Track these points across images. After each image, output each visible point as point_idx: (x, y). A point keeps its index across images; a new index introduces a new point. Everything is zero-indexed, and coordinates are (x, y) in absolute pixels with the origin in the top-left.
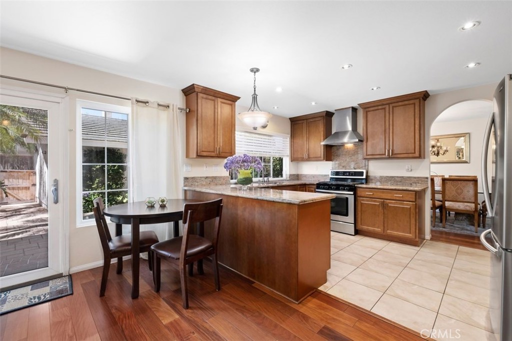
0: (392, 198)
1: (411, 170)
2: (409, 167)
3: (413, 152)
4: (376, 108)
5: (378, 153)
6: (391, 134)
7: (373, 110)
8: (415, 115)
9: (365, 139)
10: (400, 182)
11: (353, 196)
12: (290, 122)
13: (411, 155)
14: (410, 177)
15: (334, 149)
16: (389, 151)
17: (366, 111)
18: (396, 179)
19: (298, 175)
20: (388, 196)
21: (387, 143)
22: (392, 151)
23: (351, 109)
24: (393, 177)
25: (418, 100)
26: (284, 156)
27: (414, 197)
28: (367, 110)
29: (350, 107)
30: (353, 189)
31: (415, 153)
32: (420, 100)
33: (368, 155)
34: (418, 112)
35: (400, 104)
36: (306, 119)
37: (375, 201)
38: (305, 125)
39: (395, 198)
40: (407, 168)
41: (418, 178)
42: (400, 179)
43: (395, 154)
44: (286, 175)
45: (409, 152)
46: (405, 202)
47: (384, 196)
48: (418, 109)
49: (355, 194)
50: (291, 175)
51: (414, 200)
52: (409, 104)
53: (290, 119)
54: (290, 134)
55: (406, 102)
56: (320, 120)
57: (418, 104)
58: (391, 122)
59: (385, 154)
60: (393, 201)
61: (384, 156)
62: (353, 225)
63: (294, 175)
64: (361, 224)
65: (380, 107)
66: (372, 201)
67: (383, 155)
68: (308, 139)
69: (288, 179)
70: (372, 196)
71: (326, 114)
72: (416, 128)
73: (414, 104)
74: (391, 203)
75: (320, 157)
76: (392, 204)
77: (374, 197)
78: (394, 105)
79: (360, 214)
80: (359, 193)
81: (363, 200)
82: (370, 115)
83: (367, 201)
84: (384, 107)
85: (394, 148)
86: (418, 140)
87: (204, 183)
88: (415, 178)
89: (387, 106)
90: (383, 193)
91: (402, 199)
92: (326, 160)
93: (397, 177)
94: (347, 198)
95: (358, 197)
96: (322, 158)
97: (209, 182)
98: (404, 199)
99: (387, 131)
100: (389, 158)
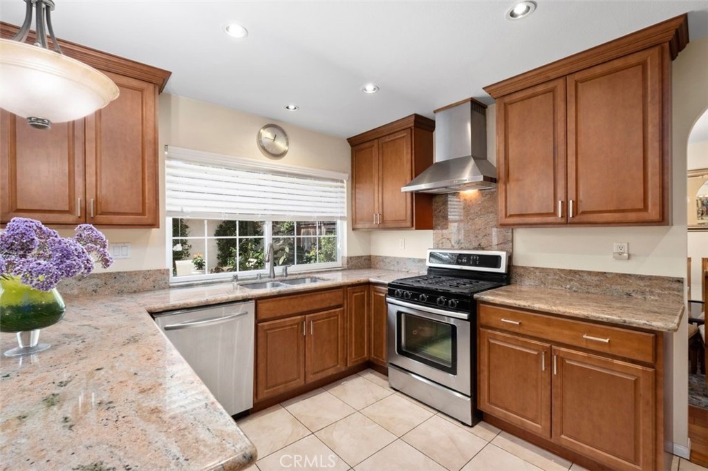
0: (575, 343)
1: (629, 257)
2: (621, 248)
3: (641, 206)
4: (530, 92)
5: (535, 210)
6: (571, 159)
7: (523, 99)
8: (644, 96)
9: (502, 174)
10: (597, 286)
11: (469, 323)
12: (350, 148)
13: (632, 216)
14: (624, 275)
15: (436, 203)
16: (565, 205)
17: (505, 104)
18: (586, 277)
19: (370, 256)
20: (565, 336)
21: (561, 183)
22: (576, 204)
23: (470, 103)
24: (575, 272)
25: (656, 51)
26: (337, 218)
27: (650, 349)
28: (507, 99)
29: (466, 101)
30: (468, 304)
31: (645, 208)
32: (662, 49)
33: (511, 216)
34: (657, 86)
35: (598, 70)
36: (378, 138)
37: (524, 345)
38: (375, 150)
39: (583, 345)
40: (615, 250)
41: (651, 278)
42: (597, 278)
43: (584, 213)
44: (342, 257)
45: (628, 206)
46: (616, 361)
47: (552, 333)
48: (657, 77)
49: (473, 320)
50: (350, 259)
51: (649, 360)
52: (627, 68)
53: (350, 140)
54: (350, 171)
55: (617, 64)
56: (404, 137)
57: (657, 61)
58: (571, 126)
59: (555, 214)
60: (580, 353)
61: (551, 219)
62: (469, 399)
63: (359, 257)
64: (489, 401)
65: (540, 89)
66: (517, 343)
67: (548, 214)
68: (382, 181)
69: (346, 266)
70: (517, 330)
71: (415, 121)
72: (650, 136)
73: (644, 65)
74: (574, 358)
75: (405, 220)
76: (577, 359)
77: (521, 331)
78: (577, 76)
79: (486, 373)
80: (483, 317)
81: (495, 337)
82: (514, 112)
83: (506, 340)
84: (551, 85)
85: (581, 197)
86: (657, 170)
87: (75, 291)
88: (641, 278)
89: (560, 83)
90: (549, 323)
91: (606, 350)
92: (416, 229)
93: (590, 273)
94: (454, 328)
95: (483, 326)
96: (409, 224)
97: (90, 289)
98: (614, 351)
99: (561, 149)
100: (566, 222)
